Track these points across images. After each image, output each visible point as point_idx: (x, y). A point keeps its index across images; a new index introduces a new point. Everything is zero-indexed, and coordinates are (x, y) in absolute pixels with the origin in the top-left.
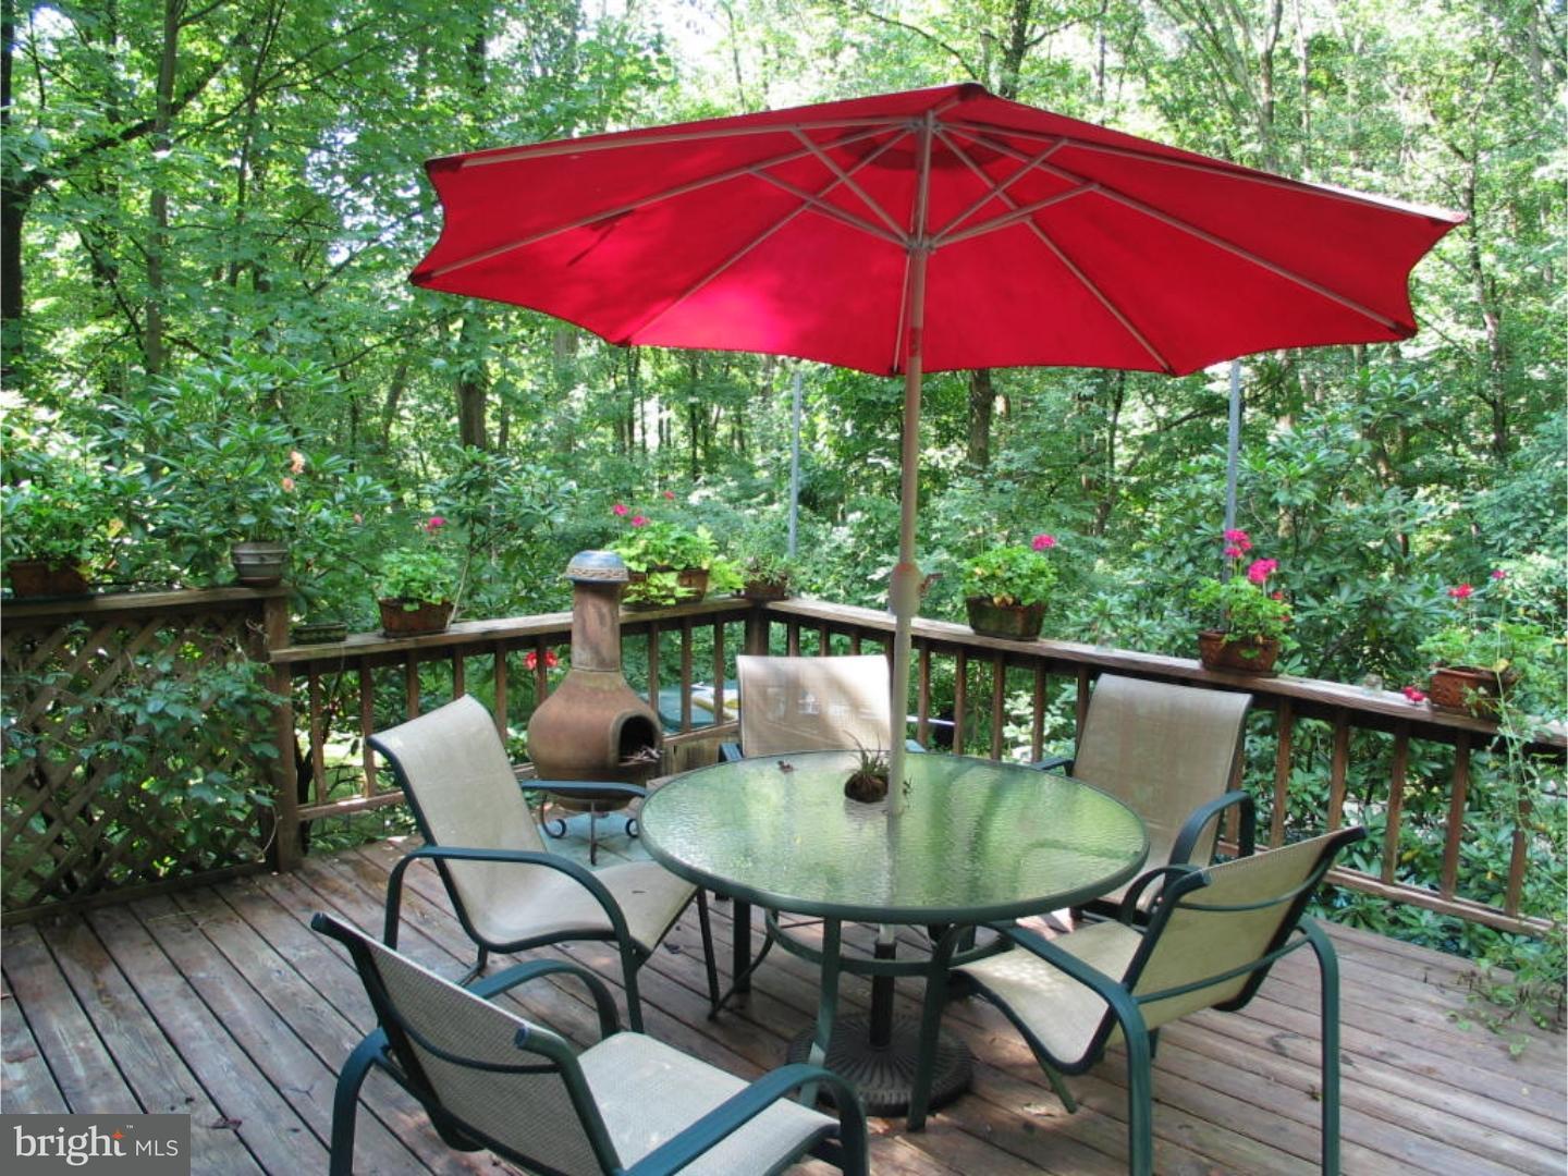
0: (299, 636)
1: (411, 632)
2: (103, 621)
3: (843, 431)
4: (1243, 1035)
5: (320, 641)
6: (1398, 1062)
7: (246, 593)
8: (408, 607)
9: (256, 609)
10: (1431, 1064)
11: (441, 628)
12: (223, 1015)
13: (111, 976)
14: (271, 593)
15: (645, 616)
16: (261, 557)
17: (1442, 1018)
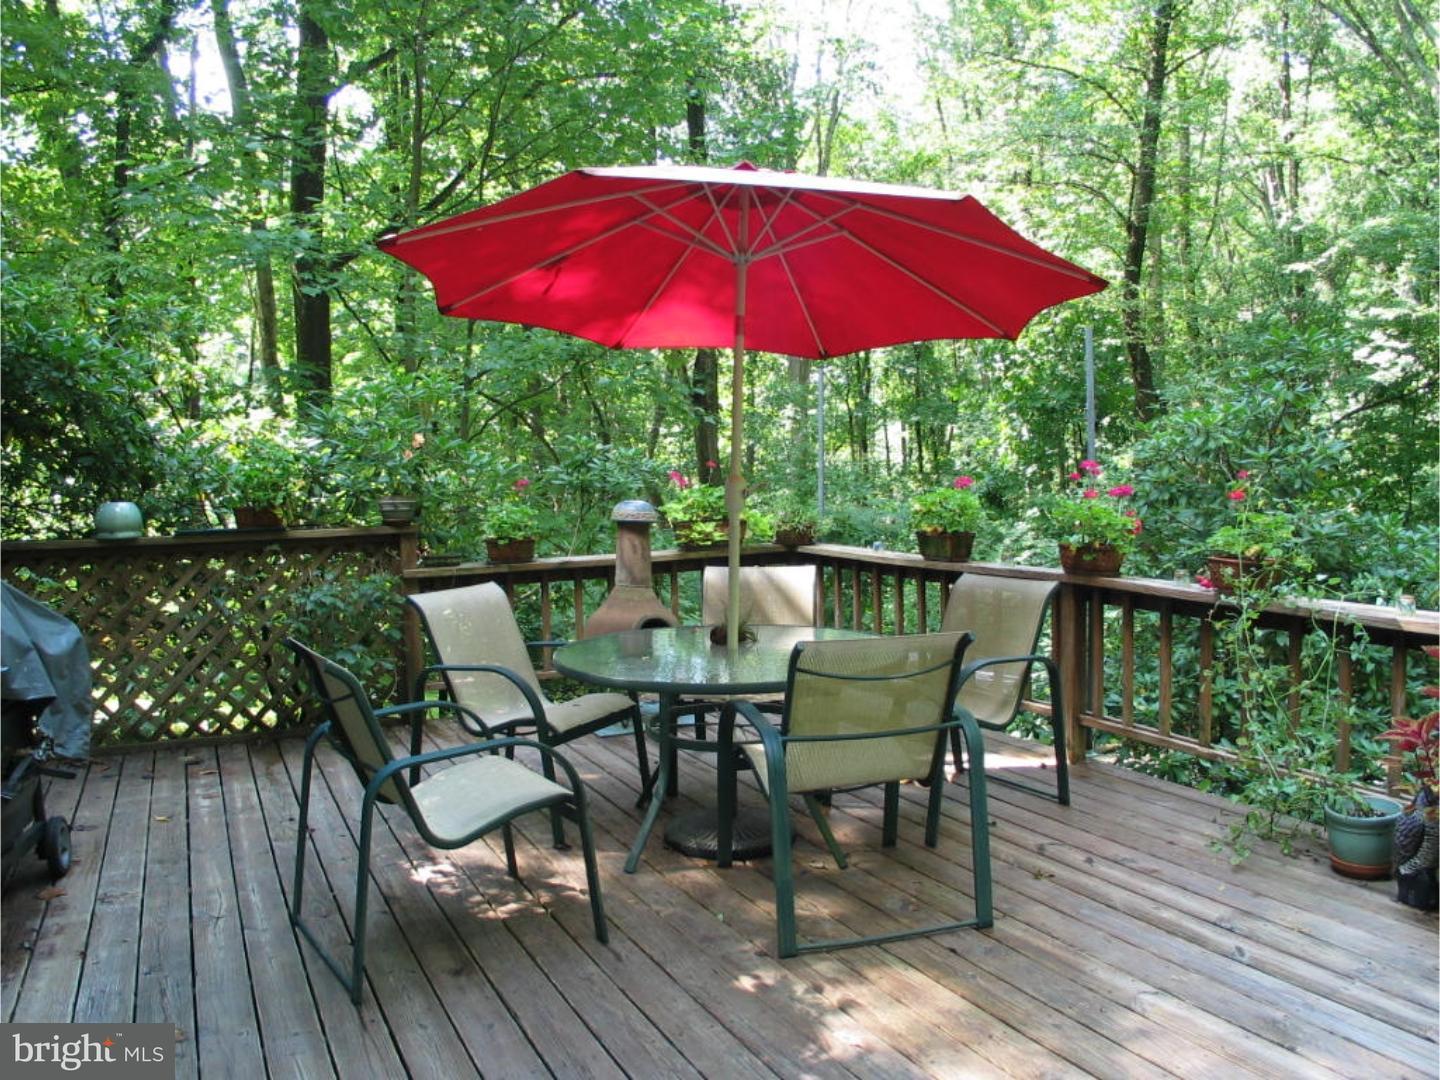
0: (428, 562)
1: (506, 561)
2: (291, 547)
3: (1020, 435)
4: (1023, 842)
5: (439, 565)
6: (1134, 865)
7: (389, 530)
8: (501, 542)
9: (394, 541)
10: (1155, 867)
11: (530, 558)
12: (333, 787)
13: (279, 768)
14: (405, 531)
15: (693, 555)
16: (394, 505)
17: (1202, 843)
